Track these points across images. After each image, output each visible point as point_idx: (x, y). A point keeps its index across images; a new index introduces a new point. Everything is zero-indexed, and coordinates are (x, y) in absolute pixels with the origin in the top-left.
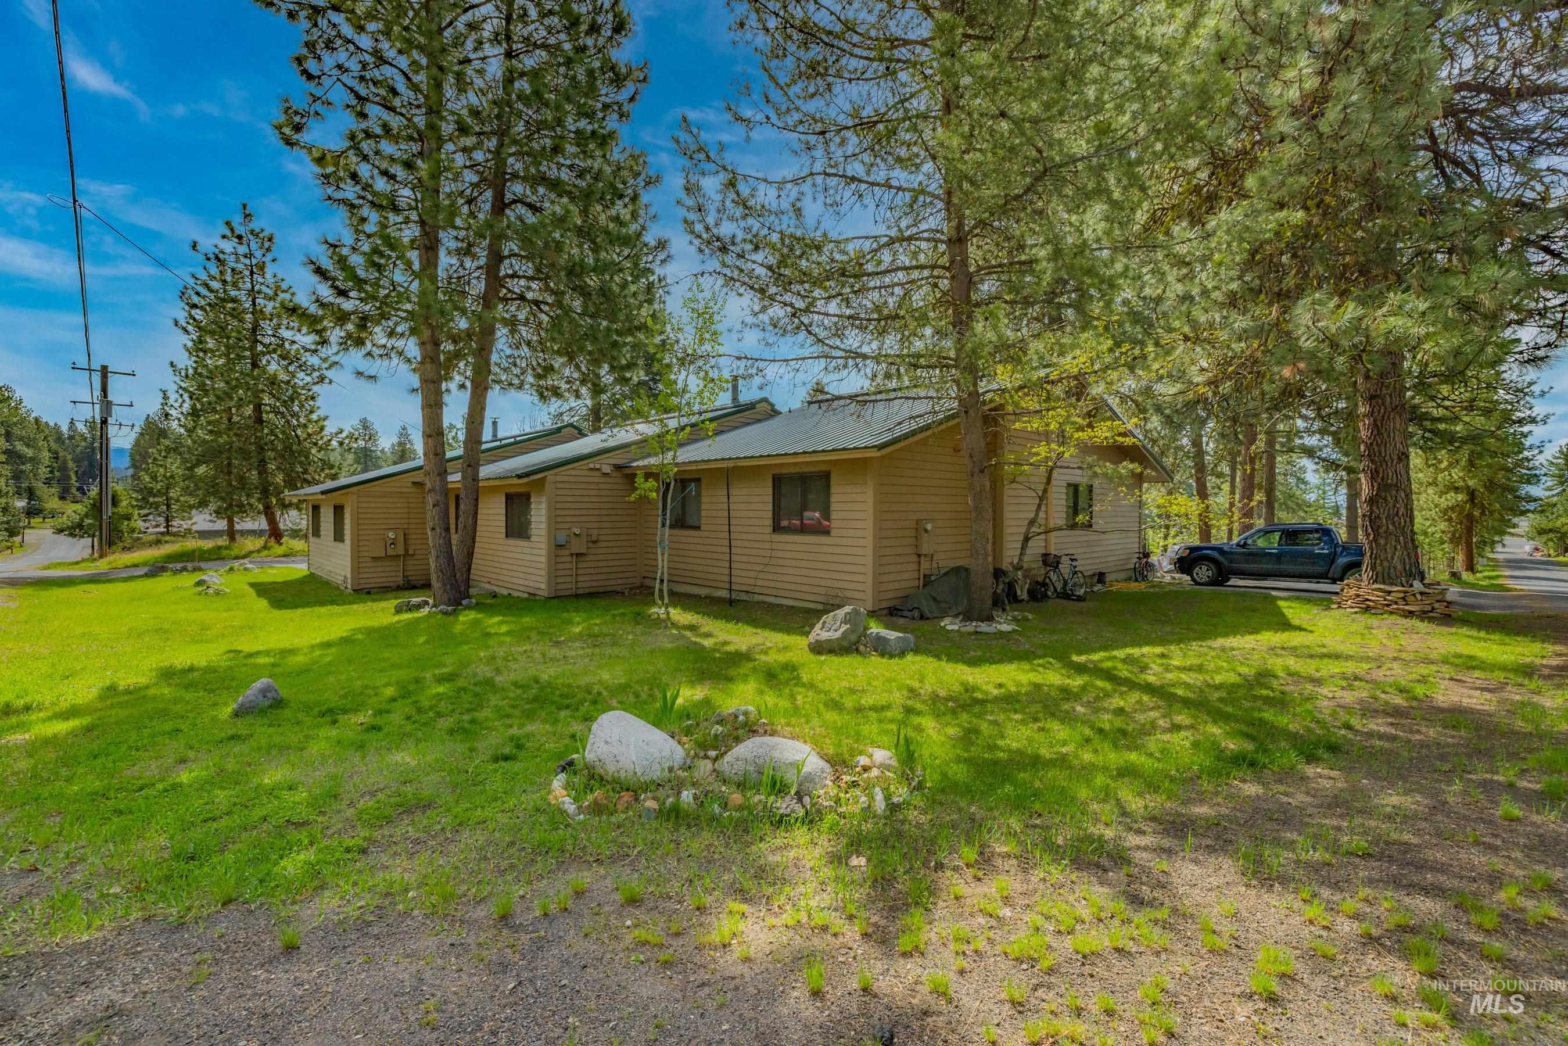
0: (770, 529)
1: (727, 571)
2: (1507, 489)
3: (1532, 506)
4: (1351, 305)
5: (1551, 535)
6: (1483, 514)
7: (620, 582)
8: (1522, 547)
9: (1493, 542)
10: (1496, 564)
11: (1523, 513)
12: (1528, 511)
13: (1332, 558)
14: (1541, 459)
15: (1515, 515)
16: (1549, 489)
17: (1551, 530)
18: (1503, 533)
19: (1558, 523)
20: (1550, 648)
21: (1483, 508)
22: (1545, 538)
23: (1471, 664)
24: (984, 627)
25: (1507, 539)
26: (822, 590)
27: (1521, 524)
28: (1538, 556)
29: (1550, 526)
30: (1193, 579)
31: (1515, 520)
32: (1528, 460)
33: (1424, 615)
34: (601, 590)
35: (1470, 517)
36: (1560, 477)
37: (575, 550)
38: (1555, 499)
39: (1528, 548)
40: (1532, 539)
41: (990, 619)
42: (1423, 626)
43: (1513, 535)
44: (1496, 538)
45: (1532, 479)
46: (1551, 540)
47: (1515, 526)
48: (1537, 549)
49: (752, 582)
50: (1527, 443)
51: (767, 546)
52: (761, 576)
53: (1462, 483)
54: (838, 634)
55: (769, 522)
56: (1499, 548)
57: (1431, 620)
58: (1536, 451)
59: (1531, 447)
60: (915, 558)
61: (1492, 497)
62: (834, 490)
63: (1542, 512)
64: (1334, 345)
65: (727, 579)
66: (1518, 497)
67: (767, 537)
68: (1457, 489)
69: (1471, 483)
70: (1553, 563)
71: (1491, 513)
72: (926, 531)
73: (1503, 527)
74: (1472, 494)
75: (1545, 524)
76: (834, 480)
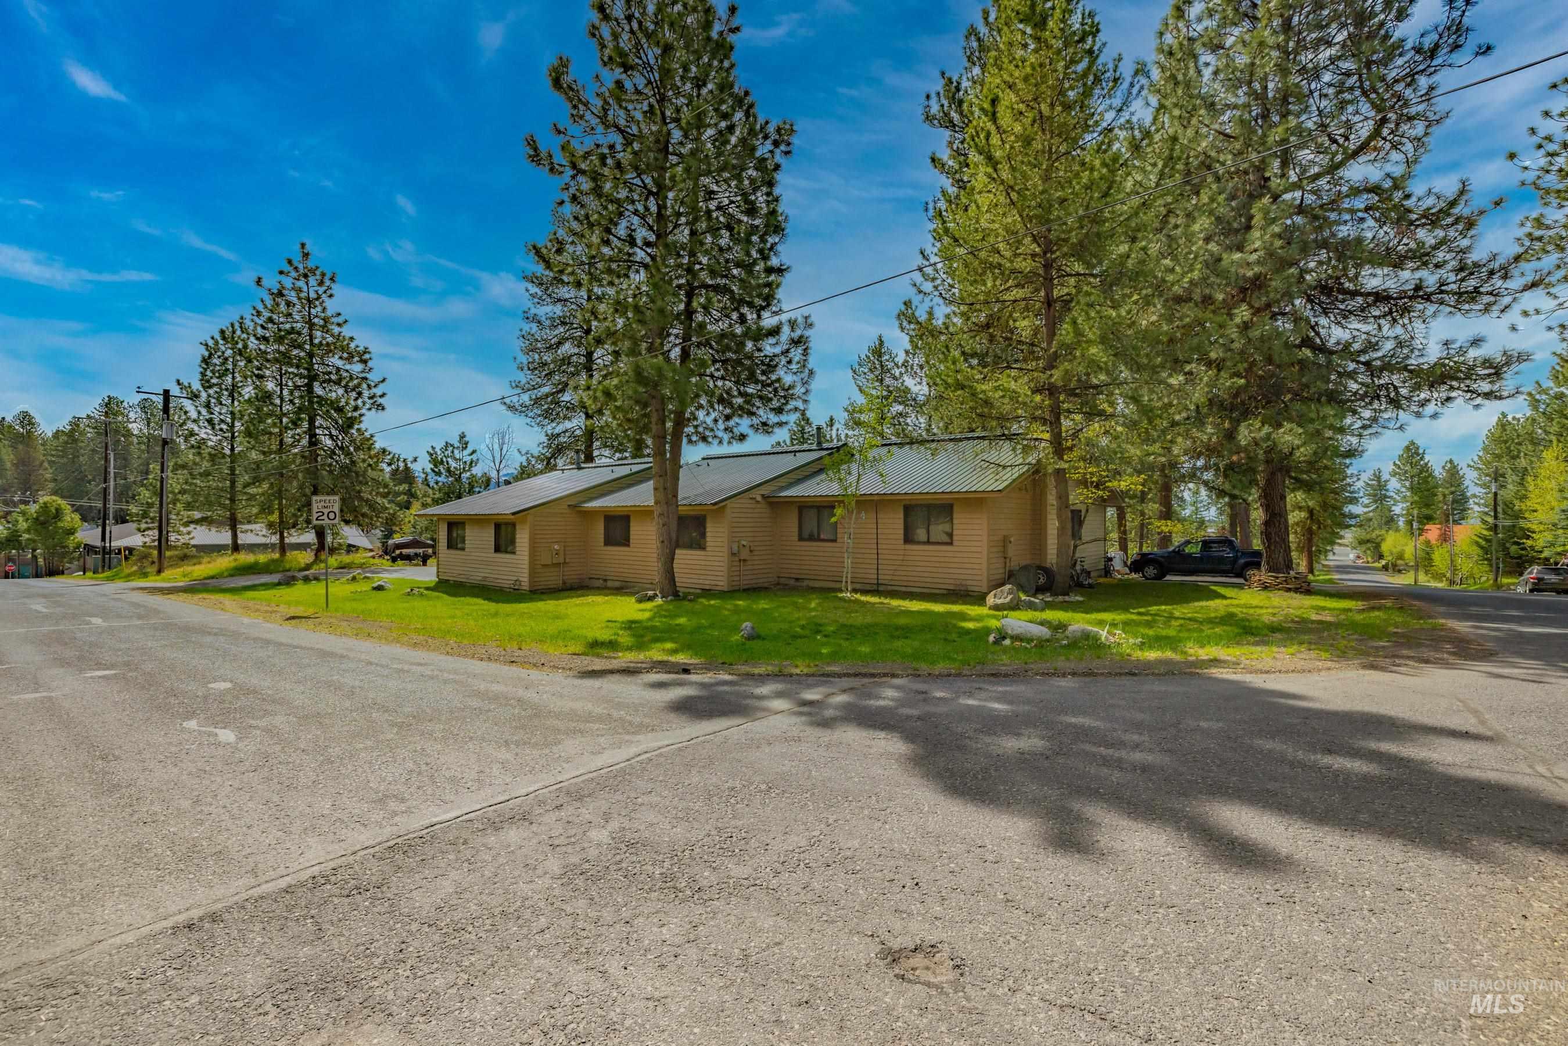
0: (902, 542)
1: (876, 572)
2: (1335, 508)
3: (1353, 522)
4: (1266, 427)
5: (1369, 545)
6: (1319, 528)
7: (764, 580)
8: (1347, 555)
9: (1326, 551)
10: (1328, 569)
11: (1348, 527)
12: (1351, 526)
13: (1235, 560)
14: (1360, 484)
15: (1342, 528)
16: (1366, 506)
17: (1368, 541)
18: (1333, 543)
19: (1374, 535)
20: (1360, 603)
21: (1319, 523)
22: (1364, 547)
23: (1324, 608)
24: (1067, 598)
25: (1337, 548)
26: (952, 581)
27: (1347, 535)
28: (1360, 562)
29: (1368, 537)
30: (1144, 576)
31: (1342, 533)
32: (1350, 485)
33: (1296, 590)
34: (756, 586)
35: (1310, 531)
36: (1375, 495)
37: (742, 557)
38: (1371, 514)
39: (1352, 556)
40: (1354, 548)
41: (1068, 595)
42: (1297, 596)
43: (1340, 545)
44: (1328, 548)
45: (1353, 501)
46: (1369, 549)
47: (1341, 537)
48: (1359, 557)
49: (890, 578)
50: (1349, 472)
51: (902, 553)
52: (896, 573)
53: (1304, 504)
54: (1007, 600)
55: (902, 537)
56: (1330, 556)
57: (1301, 593)
58: (1355, 479)
59: (1352, 475)
60: (1002, 560)
61: (1326, 514)
62: (955, 516)
63: (1361, 526)
64: (1257, 444)
66: (1342, 514)
67: (903, 547)
68: (1300, 508)
69: (1310, 504)
70: (1370, 568)
71: (1325, 527)
72: (1010, 542)
73: (1332, 539)
74: (1311, 512)
75: (1364, 536)
76: (955, 508)
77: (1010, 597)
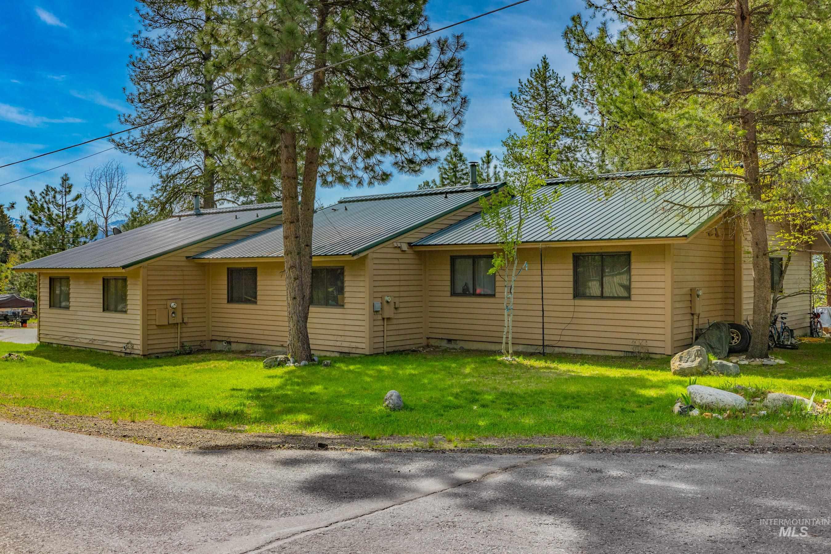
0: (571, 296)
1: (541, 331)
7: (411, 342)
24: (765, 361)
26: (630, 342)
34: (401, 349)
37: (386, 316)
41: (766, 357)
49: (558, 338)
51: (571, 309)
52: (564, 332)
54: (695, 364)
55: (571, 290)
60: (690, 317)
62: (633, 267)
65: (541, 337)
67: (572, 302)
72: (698, 296)
76: (633, 259)
77: (698, 360)
